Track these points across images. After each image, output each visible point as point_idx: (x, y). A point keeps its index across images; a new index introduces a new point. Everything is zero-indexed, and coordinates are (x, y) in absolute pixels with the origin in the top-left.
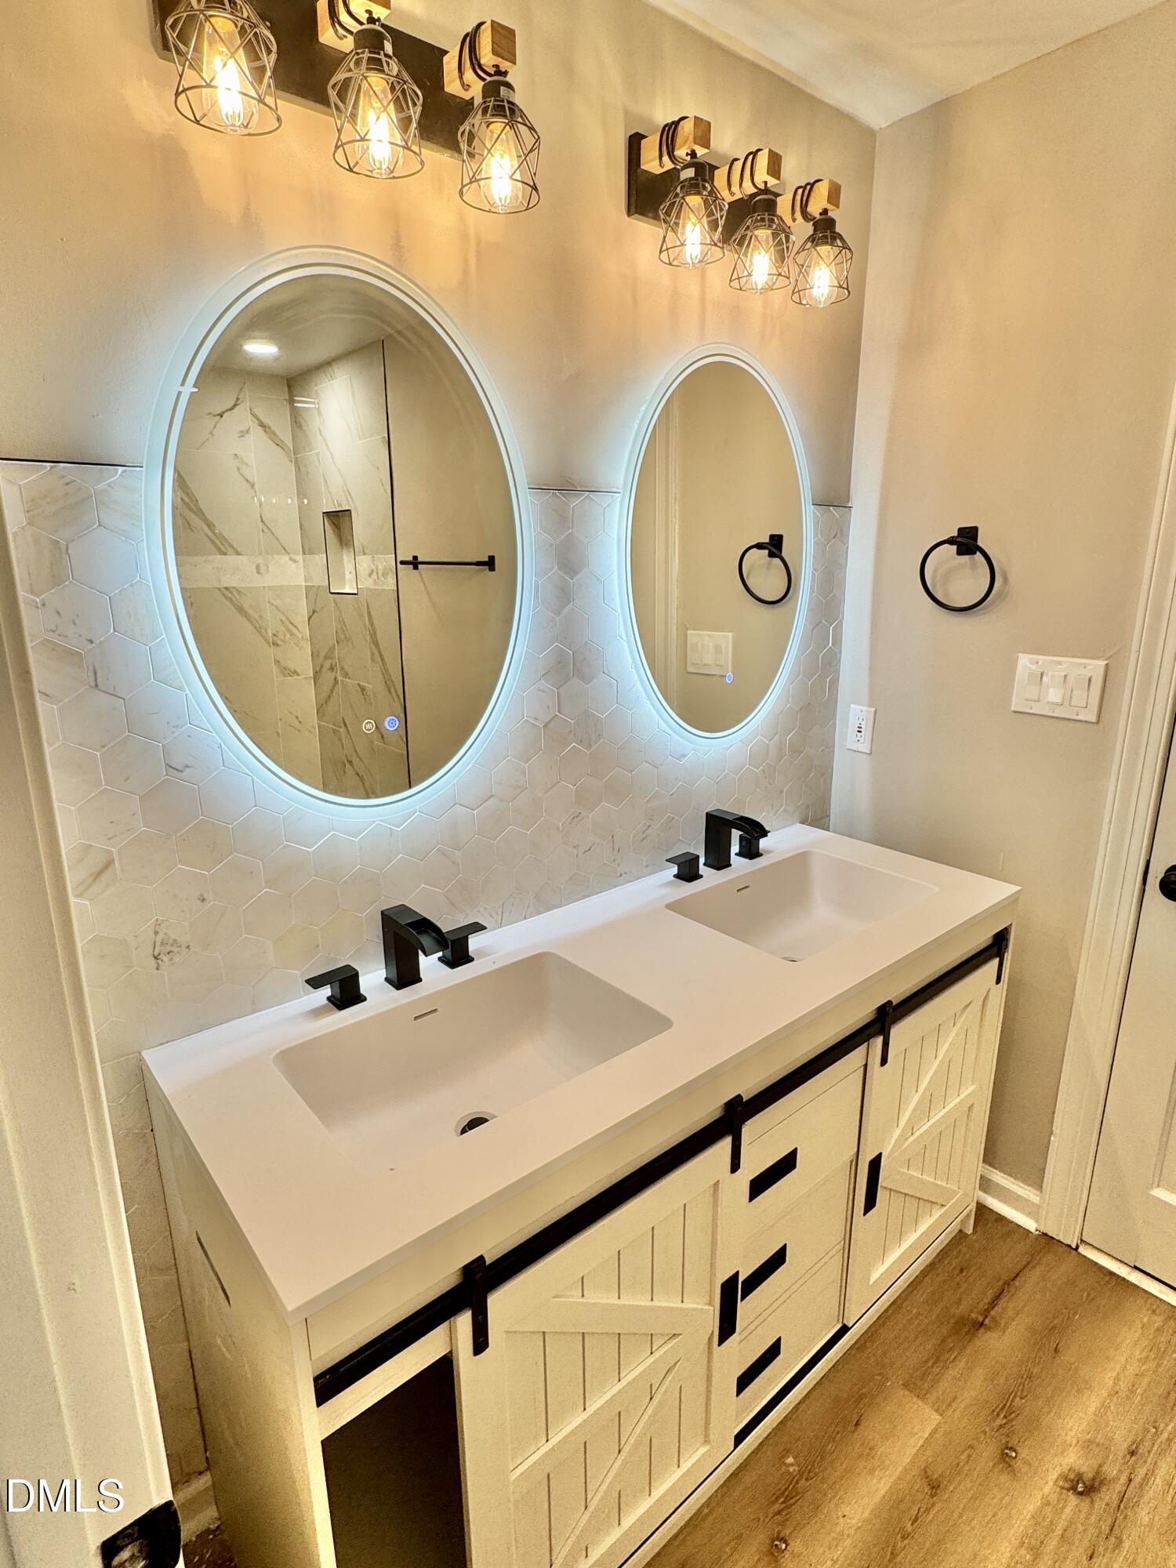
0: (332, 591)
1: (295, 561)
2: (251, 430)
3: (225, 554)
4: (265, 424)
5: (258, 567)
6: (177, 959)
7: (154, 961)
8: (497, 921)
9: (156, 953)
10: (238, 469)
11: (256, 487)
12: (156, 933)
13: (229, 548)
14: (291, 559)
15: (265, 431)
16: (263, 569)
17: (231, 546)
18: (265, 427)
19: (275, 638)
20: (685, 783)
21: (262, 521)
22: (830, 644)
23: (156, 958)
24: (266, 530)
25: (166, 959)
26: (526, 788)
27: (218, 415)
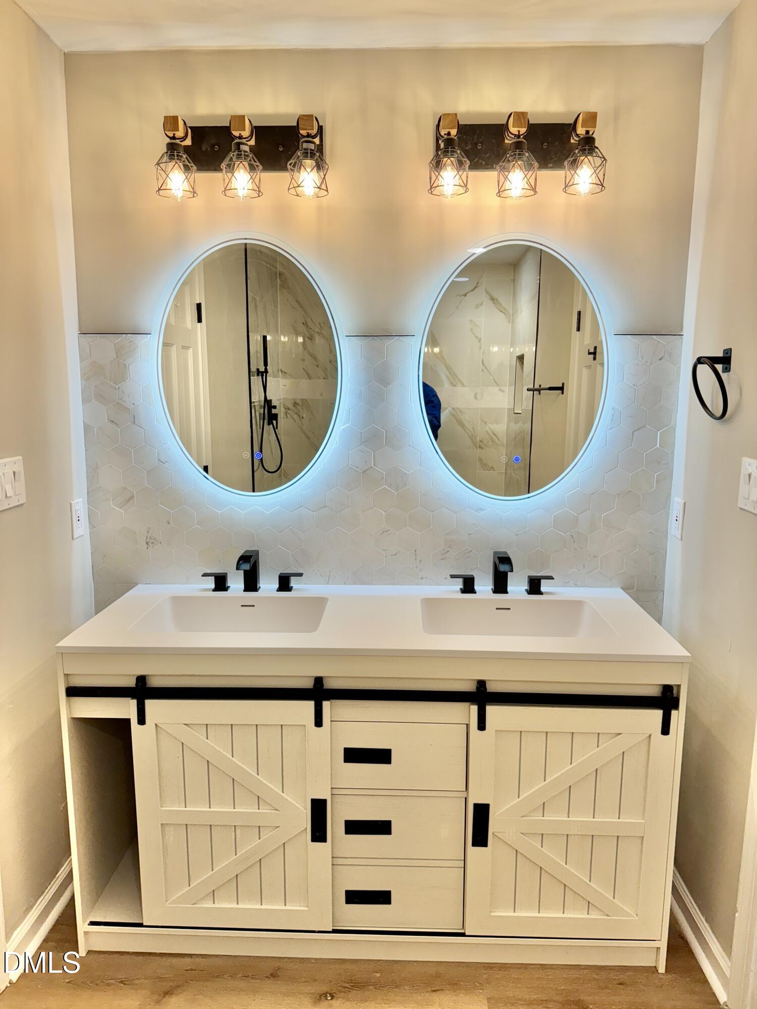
0: (515, 412)
1: (503, 391)
2: (484, 304)
3: (455, 386)
4: (494, 298)
5: (476, 395)
6: (155, 547)
7: (146, 545)
8: (325, 580)
9: (147, 541)
10: (472, 330)
11: (482, 341)
12: (148, 532)
13: (458, 382)
14: (499, 390)
15: (494, 303)
16: (479, 396)
17: (460, 381)
18: (494, 300)
19: (481, 443)
20: (482, 528)
21: (483, 364)
22: (658, 446)
23: (147, 543)
24: (485, 369)
25: (151, 545)
26: (349, 507)
27: (463, 295)
